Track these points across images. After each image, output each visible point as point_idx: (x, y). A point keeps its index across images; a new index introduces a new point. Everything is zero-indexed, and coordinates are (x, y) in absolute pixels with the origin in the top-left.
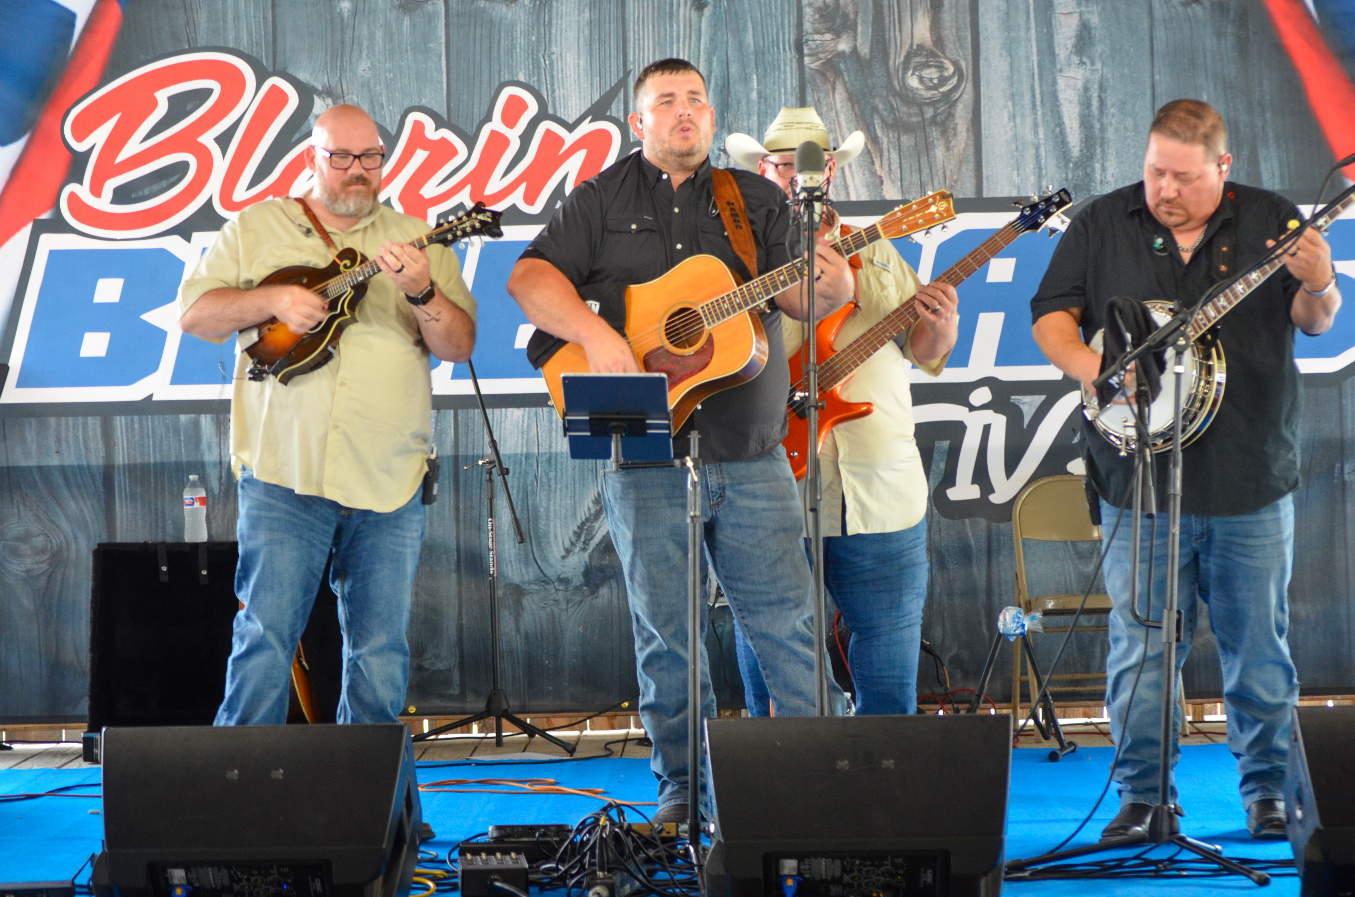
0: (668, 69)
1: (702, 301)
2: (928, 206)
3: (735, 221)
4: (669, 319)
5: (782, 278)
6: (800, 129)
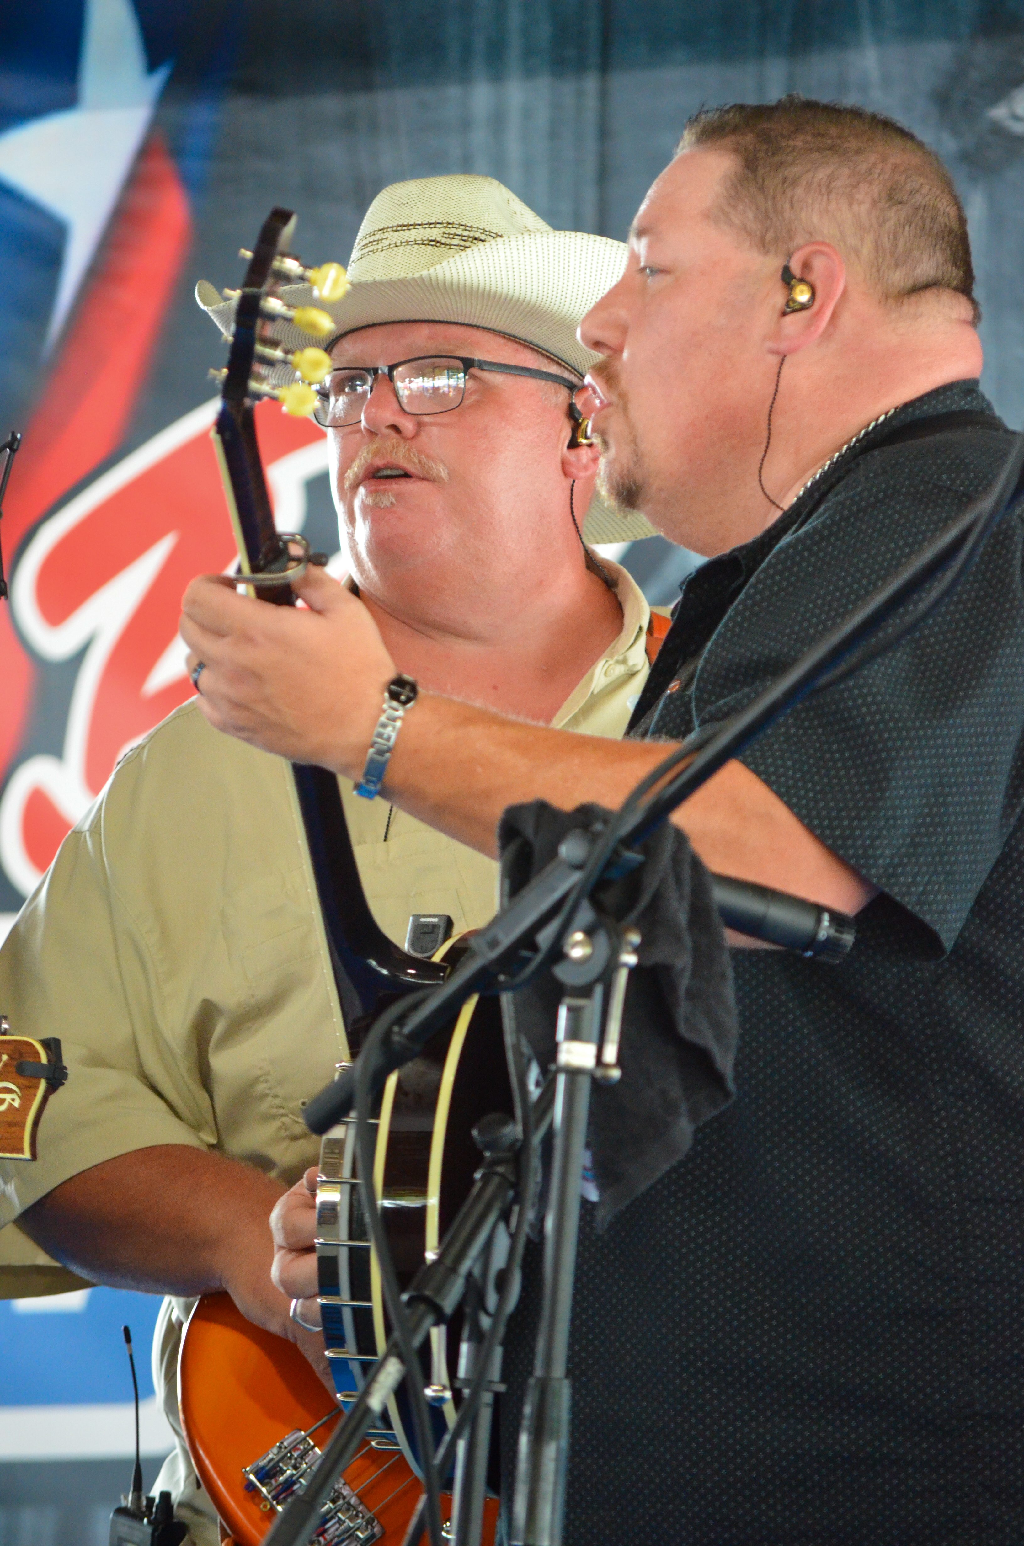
6: (401, 248)
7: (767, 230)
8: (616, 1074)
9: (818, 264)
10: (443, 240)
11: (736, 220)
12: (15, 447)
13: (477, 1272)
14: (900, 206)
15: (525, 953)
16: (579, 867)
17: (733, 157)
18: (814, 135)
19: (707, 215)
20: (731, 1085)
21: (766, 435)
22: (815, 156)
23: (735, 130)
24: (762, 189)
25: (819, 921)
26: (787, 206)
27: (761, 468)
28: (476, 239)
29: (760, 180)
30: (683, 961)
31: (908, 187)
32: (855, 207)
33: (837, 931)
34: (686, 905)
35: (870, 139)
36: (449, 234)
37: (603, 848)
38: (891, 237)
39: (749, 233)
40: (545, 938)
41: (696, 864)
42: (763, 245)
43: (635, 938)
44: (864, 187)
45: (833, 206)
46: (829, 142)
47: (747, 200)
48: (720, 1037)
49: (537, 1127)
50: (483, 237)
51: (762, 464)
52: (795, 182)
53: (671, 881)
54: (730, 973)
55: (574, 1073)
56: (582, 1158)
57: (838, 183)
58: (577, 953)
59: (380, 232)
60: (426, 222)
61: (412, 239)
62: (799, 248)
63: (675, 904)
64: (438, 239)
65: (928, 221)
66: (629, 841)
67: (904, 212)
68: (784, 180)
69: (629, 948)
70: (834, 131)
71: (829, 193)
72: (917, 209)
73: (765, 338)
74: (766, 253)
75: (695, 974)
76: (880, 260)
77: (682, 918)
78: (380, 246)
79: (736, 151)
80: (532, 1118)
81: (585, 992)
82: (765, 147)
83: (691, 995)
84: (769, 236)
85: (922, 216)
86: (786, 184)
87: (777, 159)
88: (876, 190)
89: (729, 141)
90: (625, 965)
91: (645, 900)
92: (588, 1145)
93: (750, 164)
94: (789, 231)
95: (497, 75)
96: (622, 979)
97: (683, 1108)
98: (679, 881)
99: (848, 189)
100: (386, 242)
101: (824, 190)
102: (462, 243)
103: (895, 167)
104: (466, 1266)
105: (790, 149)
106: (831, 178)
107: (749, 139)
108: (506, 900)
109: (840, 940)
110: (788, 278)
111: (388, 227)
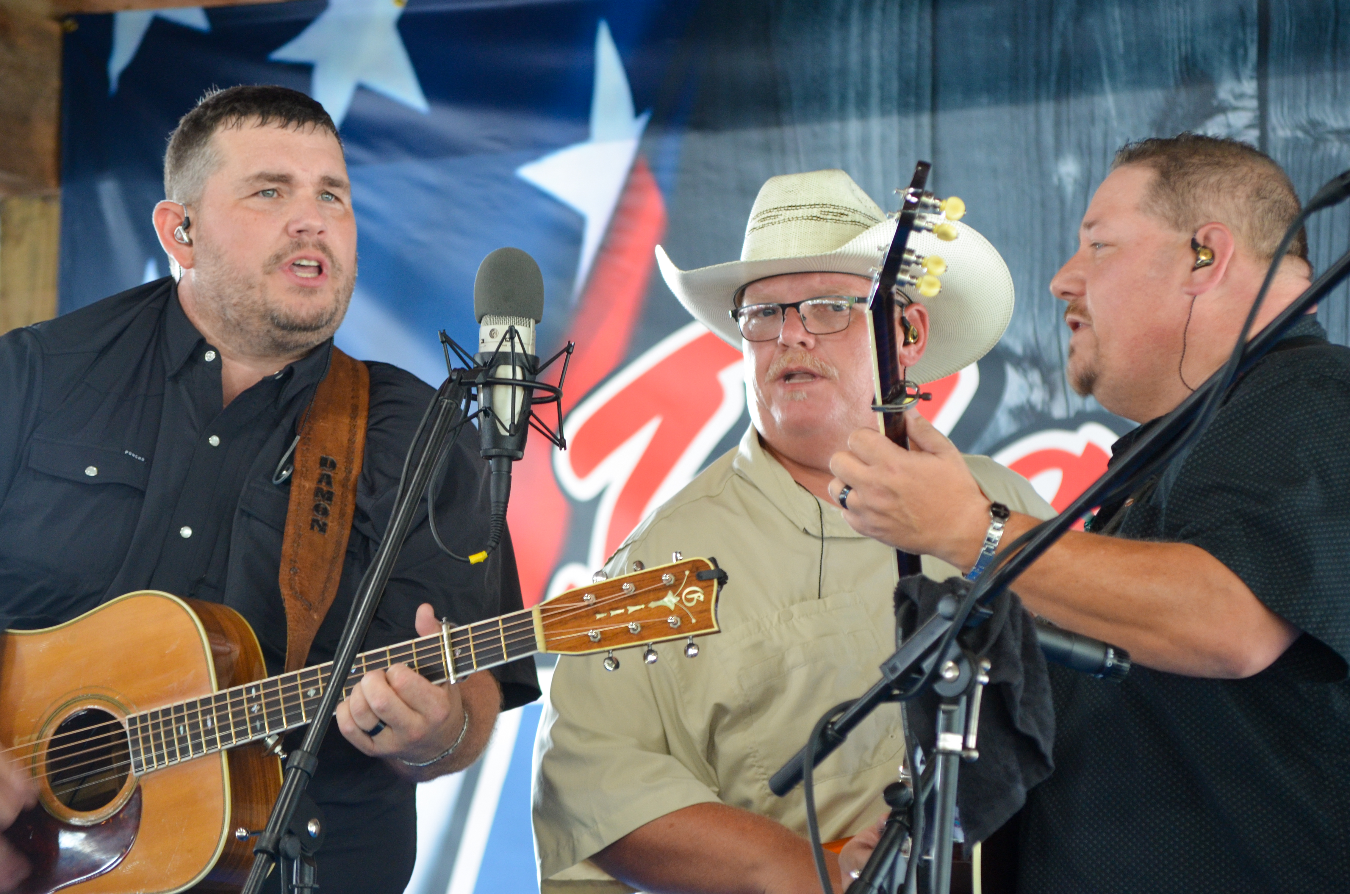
0: (279, 113)
1: (139, 703)
2: (663, 590)
3: (317, 508)
4: (60, 730)
5: (311, 692)
6: (793, 222)
7: (1179, 215)
8: (975, 755)
9: (1215, 236)
10: (822, 216)
11: (1157, 210)
12: (571, 351)
13: (885, 886)
14: (1265, 200)
15: (914, 676)
16: (950, 618)
17: (1153, 170)
18: (1206, 156)
19: (1137, 208)
20: (1051, 762)
21: (1182, 346)
22: (1207, 168)
23: (1153, 154)
24: (1173, 190)
25: (1106, 654)
26: (1191, 200)
27: (1180, 368)
28: (842, 214)
29: (1172, 184)
30: (1018, 680)
31: (1268, 188)
32: (1236, 200)
33: (1119, 661)
34: (1019, 643)
35: (1242, 158)
36: (825, 212)
37: (966, 605)
38: (1260, 220)
39: (1167, 218)
40: (927, 665)
41: (1026, 617)
42: (1177, 225)
43: (987, 665)
44: (1241, 188)
45: (1222, 200)
46: (1216, 159)
47: (1164, 197)
48: (1042, 731)
49: (923, 790)
50: (846, 213)
51: (1181, 365)
52: (1195, 185)
53: (1009, 627)
54: (1049, 688)
55: (948, 754)
56: (953, 811)
57: (1224, 185)
58: (949, 675)
59: (775, 210)
60: (808, 204)
61: (800, 216)
62: (1202, 226)
63: (1012, 643)
64: (818, 216)
65: (1282, 210)
66: (982, 601)
67: (1267, 204)
68: (1189, 183)
69: (984, 673)
70: (1218, 153)
71: (1219, 191)
72: (1275, 202)
73: (1183, 285)
74: (1180, 230)
75: (1026, 689)
76: (1254, 234)
77: (1017, 652)
78: (777, 220)
79: (1154, 166)
80: (920, 785)
81: (955, 700)
82: (1174, 164)
83: (1024, 703)
84: (1181, 220)
85: (1279, 208)
86: (1191, 186)
87: (1182, 171)
88: (1248, 189)
89: (1149, 161)
90: (981, 683)
91: (992, 640)
92: (958, 803)
93: (1165, 174)
94: (1194, 215)
95: (863, 114)
96: (979, 691)
97: (1020, 777)
98: (1014, 627)
99: (1231, 189)
100: (781, 218)
101: (1215, 190)
102: (834, 218)
103: (1260, 175)
104: (878, 881)
105: (1190, 165)
106: (1219, 182)
107: (1162, 159)
108: (900, 641)
109: (1121, 667)
110: (1194, 245)
111: (781, 207)
